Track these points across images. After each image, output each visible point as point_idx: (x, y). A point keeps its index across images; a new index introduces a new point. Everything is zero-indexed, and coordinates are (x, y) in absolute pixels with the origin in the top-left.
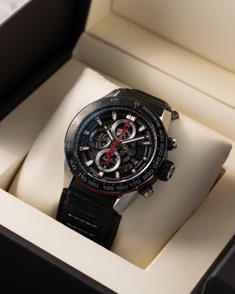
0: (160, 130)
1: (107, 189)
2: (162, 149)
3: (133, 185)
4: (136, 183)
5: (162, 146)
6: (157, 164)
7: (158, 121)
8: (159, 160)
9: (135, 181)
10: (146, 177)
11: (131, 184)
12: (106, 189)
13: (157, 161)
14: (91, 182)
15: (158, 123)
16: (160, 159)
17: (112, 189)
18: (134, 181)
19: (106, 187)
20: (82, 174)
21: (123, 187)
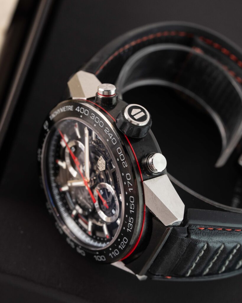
0: (76, 110)
1: (131, 227)
2: (97, 120)
3: (131, 187)
4: (129, 181)
5: (93, 118)
6: (112, 137)
7: (67, 107)
8: (108, 131)
9: (126, 181)
10: (124, 162)
11: (130, 189)
12: (131, 229)
13: (109, 134)
14: (121, 245)
15: (69, 109)
16: (107, 129)
17: (132, 219)
18: (127, 183)
19: (129, 227)
20: (111, 252)
21: (132, 203)
